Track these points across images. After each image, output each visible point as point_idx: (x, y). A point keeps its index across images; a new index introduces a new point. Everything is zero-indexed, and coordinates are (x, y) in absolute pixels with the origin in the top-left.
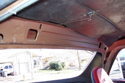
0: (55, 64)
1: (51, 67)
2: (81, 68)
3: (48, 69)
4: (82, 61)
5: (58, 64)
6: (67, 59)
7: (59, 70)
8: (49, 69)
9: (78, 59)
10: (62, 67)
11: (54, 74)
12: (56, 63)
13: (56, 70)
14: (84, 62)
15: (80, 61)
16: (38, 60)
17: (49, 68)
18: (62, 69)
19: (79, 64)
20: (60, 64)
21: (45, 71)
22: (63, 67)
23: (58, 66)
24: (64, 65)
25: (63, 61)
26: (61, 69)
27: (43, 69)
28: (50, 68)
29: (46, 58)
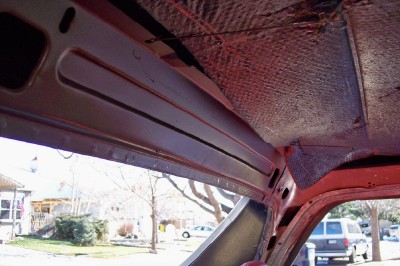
0: (72, 223)
1: (60, 229)
2: (157, 246)
3: (46, 236)
4: (165, 223)
5: (85, 224)
6: (114, 212)
7: (84, 244)
8: (51, 238)
9: (153, 216)
10: (95, 235)
11: (67, 255)
12: (77, 220)
13: (76, 243)
14: (169, 227)
15: (158, 222)
16: (16, 204)
17: (50, 233)
18: (95, 241)
19: (154, 232)
20: (89, 225)
21: (37, 241)
22: (100, 235)
23: (81, 229)
24: (102, 230)
25: (102, 217)
26: (90, 242)
27: (29, 236)
28: (54, 234)
29: (48, 200)
